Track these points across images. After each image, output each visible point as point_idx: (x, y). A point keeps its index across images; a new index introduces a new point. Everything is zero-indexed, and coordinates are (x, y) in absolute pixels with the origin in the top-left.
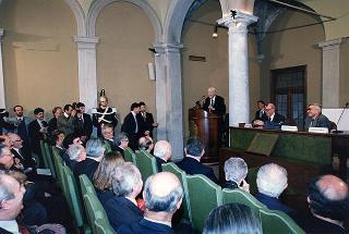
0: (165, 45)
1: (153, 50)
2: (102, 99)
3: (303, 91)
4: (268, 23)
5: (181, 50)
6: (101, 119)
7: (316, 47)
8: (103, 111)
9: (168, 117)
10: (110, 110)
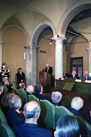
0: (31, 46)
1: (26, 48)
2: (4, 66)
3: (82, 66)
4: (69, 40)
5: (37, 48)
6: (3, 74)
7: (86, 50)
8: (4, 71)
9: (31, 75)
10: (7, 71)
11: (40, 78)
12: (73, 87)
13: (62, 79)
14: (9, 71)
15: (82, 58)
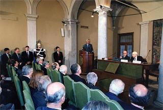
0: (69, 20)
1: (64, 23)
2: (39, 44)
3: (132, 44)
4: (117, 12)
5: (77, 23)
6: (38, 54)
7: (138, 24)
8: (39, 50)
9: (69, 54)
10: (42, 50)
11: (80, 58)
12: (118, 68)
13: (106, 59)
14: (44, 50)
15: (132, 34)
